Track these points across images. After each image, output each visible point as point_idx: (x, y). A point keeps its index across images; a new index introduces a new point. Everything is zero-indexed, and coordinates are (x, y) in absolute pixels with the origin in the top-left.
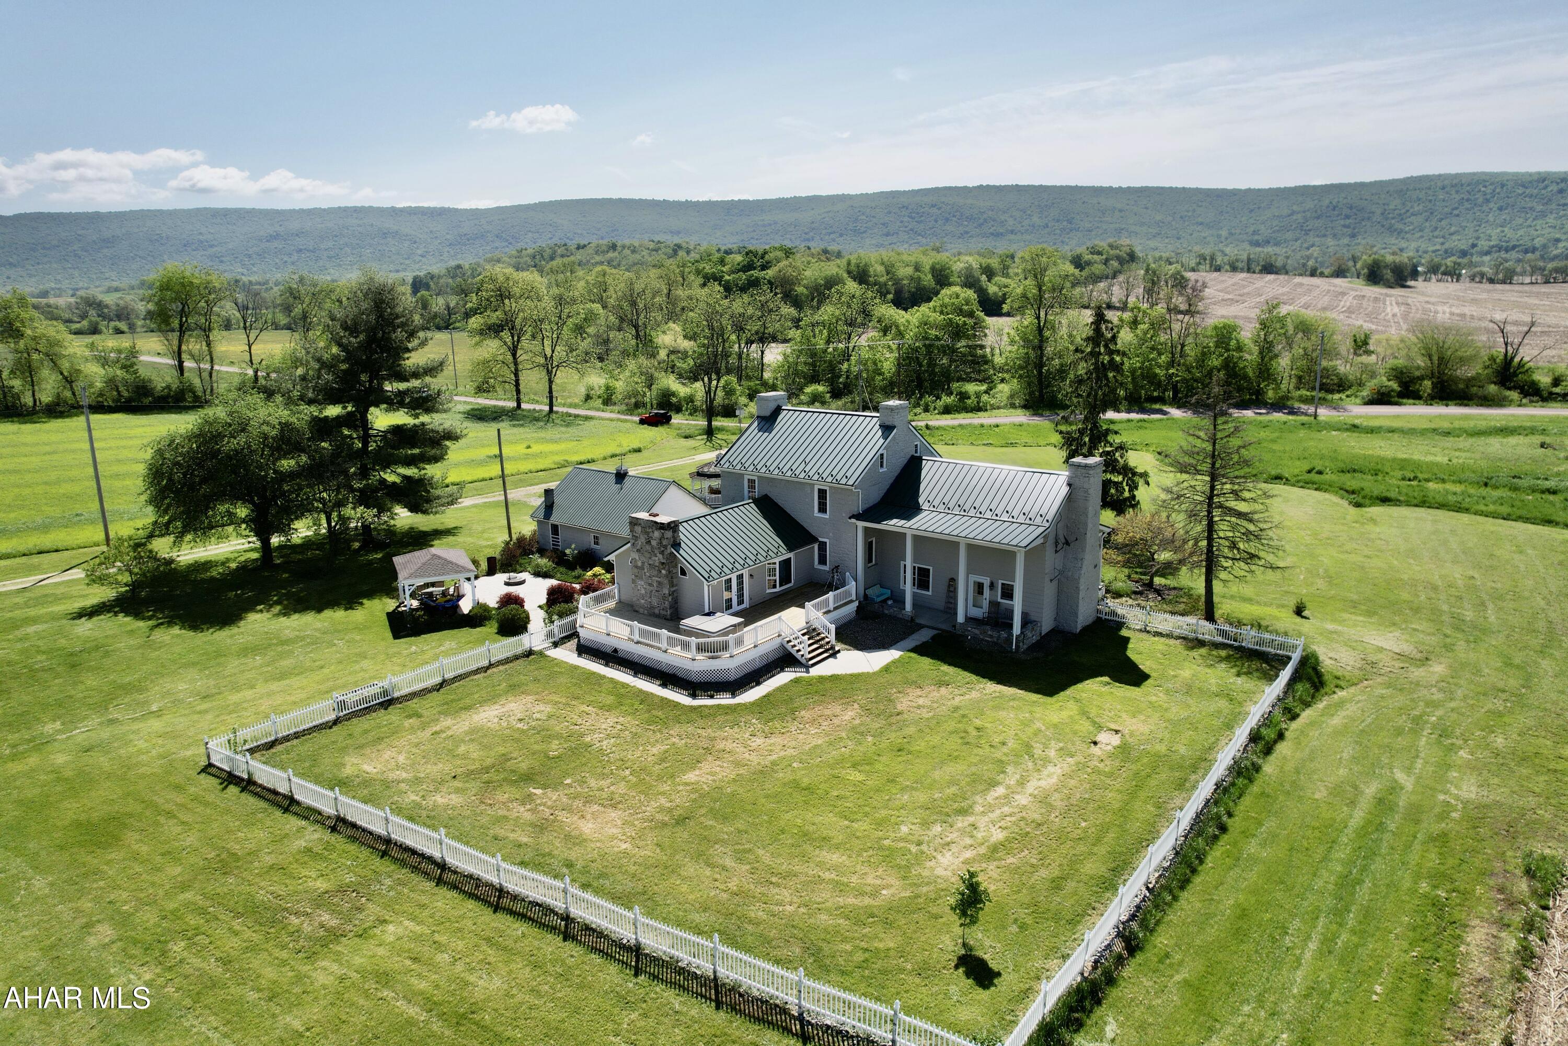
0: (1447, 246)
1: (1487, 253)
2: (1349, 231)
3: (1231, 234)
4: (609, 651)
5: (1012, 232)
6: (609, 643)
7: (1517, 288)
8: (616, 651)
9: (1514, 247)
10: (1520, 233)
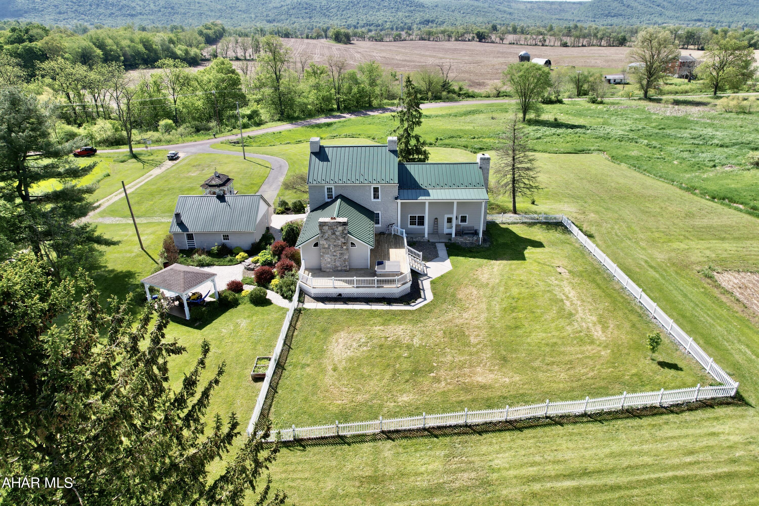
0: (348, 23)
1: (363, 27)
2: (308, 15)
3: (256, 16)
4: (335, 296)
5: (141, 14)
6: (334, 292)
7: (386, 43)
8: (340, 295)
9: (372, 24)
10: (373, 18)
